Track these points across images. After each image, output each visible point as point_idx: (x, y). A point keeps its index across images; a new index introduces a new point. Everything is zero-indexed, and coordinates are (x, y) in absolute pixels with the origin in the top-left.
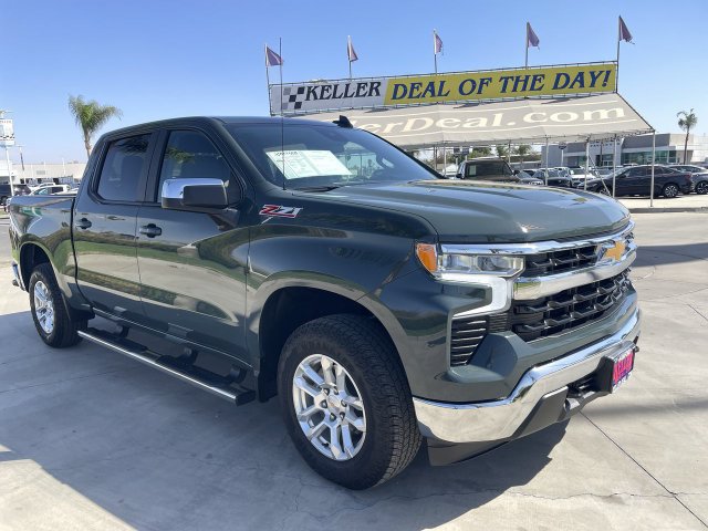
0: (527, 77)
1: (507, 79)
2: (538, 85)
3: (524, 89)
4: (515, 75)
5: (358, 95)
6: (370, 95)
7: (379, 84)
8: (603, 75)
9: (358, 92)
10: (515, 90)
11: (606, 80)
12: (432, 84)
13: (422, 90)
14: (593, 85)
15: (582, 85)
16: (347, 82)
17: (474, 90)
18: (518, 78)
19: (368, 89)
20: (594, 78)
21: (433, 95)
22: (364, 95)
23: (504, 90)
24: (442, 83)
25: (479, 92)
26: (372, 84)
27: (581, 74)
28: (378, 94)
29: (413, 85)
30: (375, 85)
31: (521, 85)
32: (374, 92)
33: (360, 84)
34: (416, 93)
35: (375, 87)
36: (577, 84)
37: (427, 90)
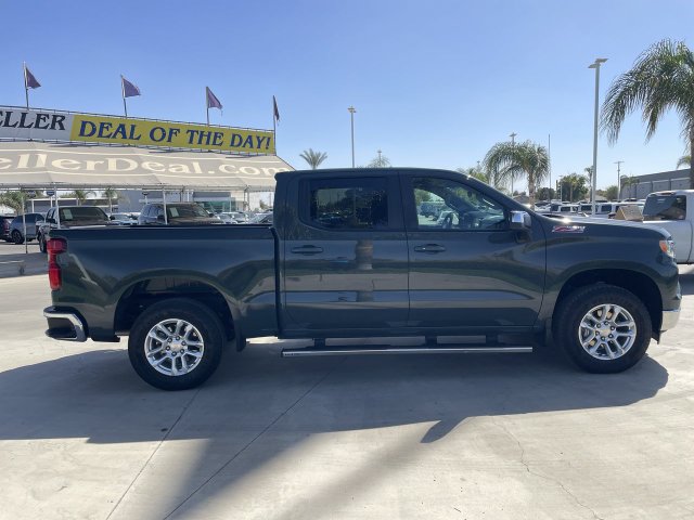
0: (210, 133)
1: (193, 132)
2: (218, 142)
3: (208, 143)
4: (200, 130)
5: (37, 126)
6: (53, 127)
7: (63, 118)
8: (265, 140)
9: (38, 122)
10: (200, 142)
11: (268, 144)
12: (122, 126)
13: (113, 130)
14: (259, 147)
15: (252, 146)
16: (24, 110)
17: (164, 137)
18: (202, 132)
19: (49, 121)
20: (260, 142)
21: (124, 137)
22: (45, 128)
23: (191, 141)
24: (133, 127)
25: (169, 140)
26: (55, 117)
27: (250, 137)
28: (62, 128)
29: (102, 124)
30: (59, 119)
31: (205, 138)
32: (57, 124)
33: (39, 115)
34: (105, 132)
35: (58, 121)
36: (248, 145)
37: (118, 131)
